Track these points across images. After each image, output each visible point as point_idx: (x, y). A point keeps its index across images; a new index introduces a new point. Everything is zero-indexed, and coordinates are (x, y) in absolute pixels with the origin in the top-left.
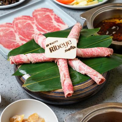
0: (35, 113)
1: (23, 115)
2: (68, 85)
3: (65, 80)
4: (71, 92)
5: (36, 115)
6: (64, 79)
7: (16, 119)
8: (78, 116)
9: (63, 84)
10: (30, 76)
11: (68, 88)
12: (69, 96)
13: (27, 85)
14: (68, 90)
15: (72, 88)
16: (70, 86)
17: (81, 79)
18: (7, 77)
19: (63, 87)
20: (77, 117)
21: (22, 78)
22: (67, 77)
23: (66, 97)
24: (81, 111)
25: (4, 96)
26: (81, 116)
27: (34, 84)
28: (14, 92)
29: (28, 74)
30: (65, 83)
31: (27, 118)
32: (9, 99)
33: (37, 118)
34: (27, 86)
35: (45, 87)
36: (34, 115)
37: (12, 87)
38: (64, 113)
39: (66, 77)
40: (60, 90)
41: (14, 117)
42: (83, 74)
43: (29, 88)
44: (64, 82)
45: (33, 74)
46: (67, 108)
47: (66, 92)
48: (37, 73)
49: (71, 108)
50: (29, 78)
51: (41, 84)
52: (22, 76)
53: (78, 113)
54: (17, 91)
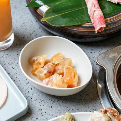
0: (58, 52)
1: (45, 56)
2: (100, 17)
3: (94, 11)
4: (104, 26)
5: (60, 55)
6: (93, 9)
7: (37, 60)
8: (112, 54)
9: (93, 16)
10: (49, 8)
11: (100, 21)
12: (100, 31)
13: (48, 18)
14: (99, 23)
15: (104, 21)
16: (102, 18)
17: (112, 9)
18: (17, 9)
19: (92, 20)
20: (111, 56)
21: (39, 10)
22: (98, 7)
23: (96, 32)
24: (115, 49)
25: (17, 33)
26: (116, 55)
27: (55, 17)
28: (28, 28)
29: (46, 5)
30: (95, 15)
31: (49, 58)
32: (23, 37)
33: (62, 58)
34: (47, 20)
35: (70, 20)
36: (58, 55)
37: (25, 22)
38: (92, 51)
39: (96, 8)
40: (88, 24)
41: (34, 58)
42: (115, 4)
43: (50, 22)
44: (93, 14)
45: (52, 4)
46: (94, 46)
47: (98, 25)
48: (57, 3)
49: (99, 46)
50: (48, 10)
51: (64, 16)
52: (38, 8)
53: (111, 51)
54: (31, 27)
